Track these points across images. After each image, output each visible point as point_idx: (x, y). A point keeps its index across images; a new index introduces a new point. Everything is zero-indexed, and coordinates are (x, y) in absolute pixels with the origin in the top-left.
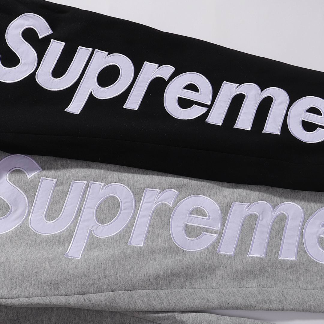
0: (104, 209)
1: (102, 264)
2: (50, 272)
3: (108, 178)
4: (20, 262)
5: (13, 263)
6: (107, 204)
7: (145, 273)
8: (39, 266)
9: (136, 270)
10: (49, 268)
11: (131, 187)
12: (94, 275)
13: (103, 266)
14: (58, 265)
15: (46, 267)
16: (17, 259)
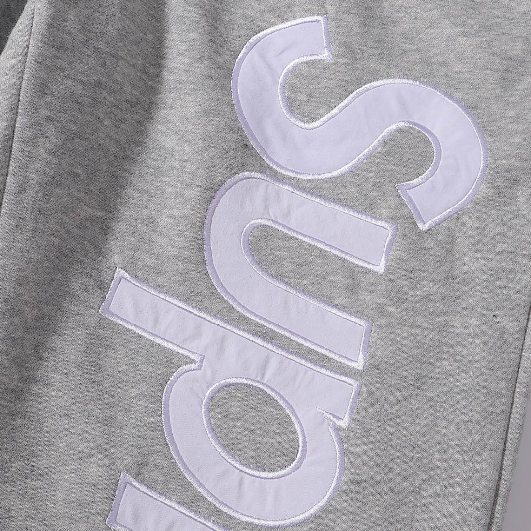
0: (259, 414)
1: (65, 377)
2: (73, 215)
3: (365, 443)
4: (115, 136)
5: (114, 118)
6: (274, 427)
7: (13, 514)
8: (92, 187)
9: (29, 483)
10: (83, 214)
11: (321, 521)
12: (36, 346)
13: (58, 377)
14: (85, 243)
15: (86, 207)
16: (123, 129)
